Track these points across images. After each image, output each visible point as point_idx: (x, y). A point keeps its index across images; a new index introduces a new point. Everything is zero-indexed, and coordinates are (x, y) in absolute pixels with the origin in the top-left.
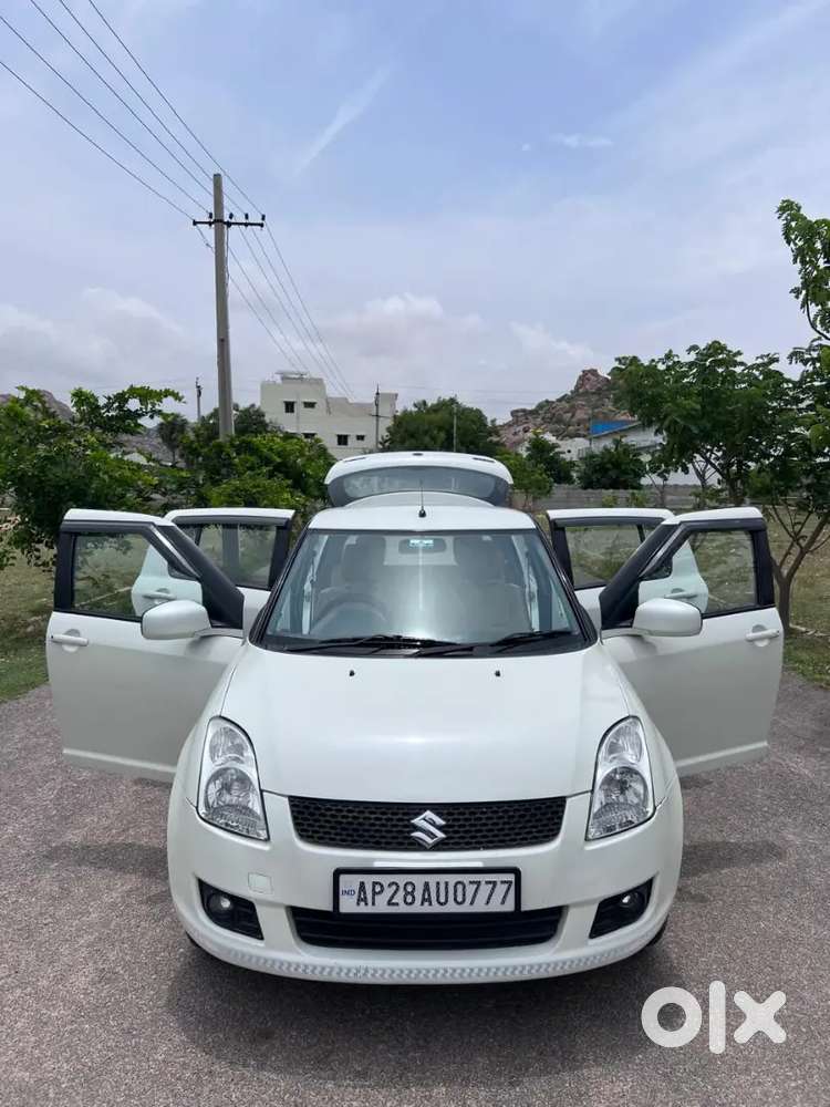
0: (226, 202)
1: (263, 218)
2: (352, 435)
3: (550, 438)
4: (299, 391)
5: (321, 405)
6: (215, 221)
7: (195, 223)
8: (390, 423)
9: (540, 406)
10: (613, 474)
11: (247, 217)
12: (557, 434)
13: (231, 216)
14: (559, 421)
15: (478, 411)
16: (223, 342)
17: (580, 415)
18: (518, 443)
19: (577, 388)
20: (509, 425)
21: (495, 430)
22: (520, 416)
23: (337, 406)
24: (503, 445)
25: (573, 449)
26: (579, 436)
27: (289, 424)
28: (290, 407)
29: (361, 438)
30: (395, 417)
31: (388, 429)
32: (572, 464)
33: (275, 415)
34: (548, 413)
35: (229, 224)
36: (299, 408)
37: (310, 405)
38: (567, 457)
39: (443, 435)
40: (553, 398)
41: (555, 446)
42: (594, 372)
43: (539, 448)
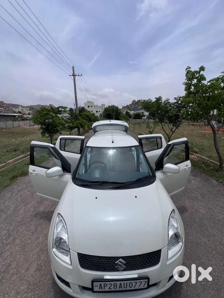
0: (75, 72)
1: (82, 74)
2: (98, 111)
3: (128, 111)
4: (90, 104)
5: (93, 107)
6: (73, 75)
7: (70, 76)
8: (104, 109)
9: (127, 106)
10: (138, 117)
11: (79, 74)
12: (129, 110)
13: (76, 74)
14: (130, 108)
15: (117, 107)
16: (76, 97)
17: (133, 107)
18: (123, 112)
19: (132, 103)
20: (122, 109)
21: (120, 110)
22: (124, 107)
23: (96, 106)
24: (121, 112)
25: (132, 113)
26: (132, 110)
27: (89, 109)
28: (89, 107)
29: (100, 111)
30: (105, 108)
31: (104, 110)
32: (132, 115)
33: (86, 108)
34: (128, 107)
35: (76, 76)
36: (90, 107)
37: (92, 106)
38: (131, 114)
39: (112, 111)
40: (129, 105)
41: (129, 112)
42: (135, 100)
43: (127, 113)
